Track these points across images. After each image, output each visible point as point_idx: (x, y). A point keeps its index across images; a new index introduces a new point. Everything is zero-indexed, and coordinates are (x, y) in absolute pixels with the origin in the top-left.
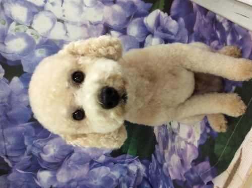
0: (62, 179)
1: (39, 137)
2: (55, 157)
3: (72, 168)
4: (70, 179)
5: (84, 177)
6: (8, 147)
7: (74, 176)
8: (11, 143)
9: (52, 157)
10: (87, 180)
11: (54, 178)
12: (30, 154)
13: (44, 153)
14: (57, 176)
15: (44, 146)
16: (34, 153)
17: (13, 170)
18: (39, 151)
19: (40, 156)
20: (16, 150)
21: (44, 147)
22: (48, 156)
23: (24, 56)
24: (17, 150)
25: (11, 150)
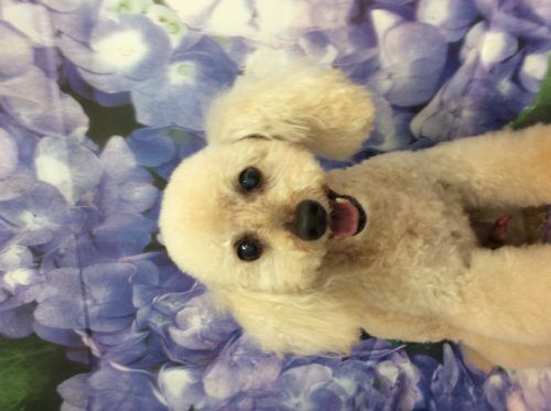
0: (217, 391)
1: (169, 290)
2: (202, 337)
3: (240, 365)
4: (237, 390)
5: (270, 388)
6: (94, 310)
7: (244, 385)
8: (101, 302)
9: (195, 336)
10: (277, 396)
11: (198, 387)
12: (145, 327)
13: (177, 326)
14: (205, 381)
15: (179, 310)
16: (153, 327)
17: (102, 364)
18: (165, 323)
19: (167, 334)
20: (111, 319)
21: (179, 313)
22: (187, 333)
23: (140, 80)
24: (114, 318)
25: (100, 318)
